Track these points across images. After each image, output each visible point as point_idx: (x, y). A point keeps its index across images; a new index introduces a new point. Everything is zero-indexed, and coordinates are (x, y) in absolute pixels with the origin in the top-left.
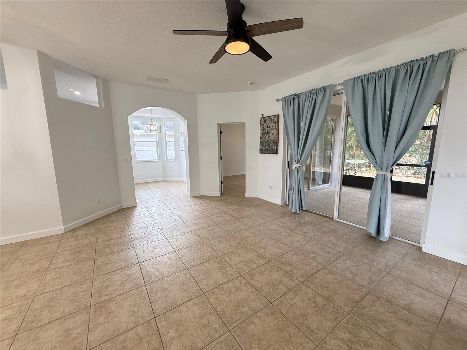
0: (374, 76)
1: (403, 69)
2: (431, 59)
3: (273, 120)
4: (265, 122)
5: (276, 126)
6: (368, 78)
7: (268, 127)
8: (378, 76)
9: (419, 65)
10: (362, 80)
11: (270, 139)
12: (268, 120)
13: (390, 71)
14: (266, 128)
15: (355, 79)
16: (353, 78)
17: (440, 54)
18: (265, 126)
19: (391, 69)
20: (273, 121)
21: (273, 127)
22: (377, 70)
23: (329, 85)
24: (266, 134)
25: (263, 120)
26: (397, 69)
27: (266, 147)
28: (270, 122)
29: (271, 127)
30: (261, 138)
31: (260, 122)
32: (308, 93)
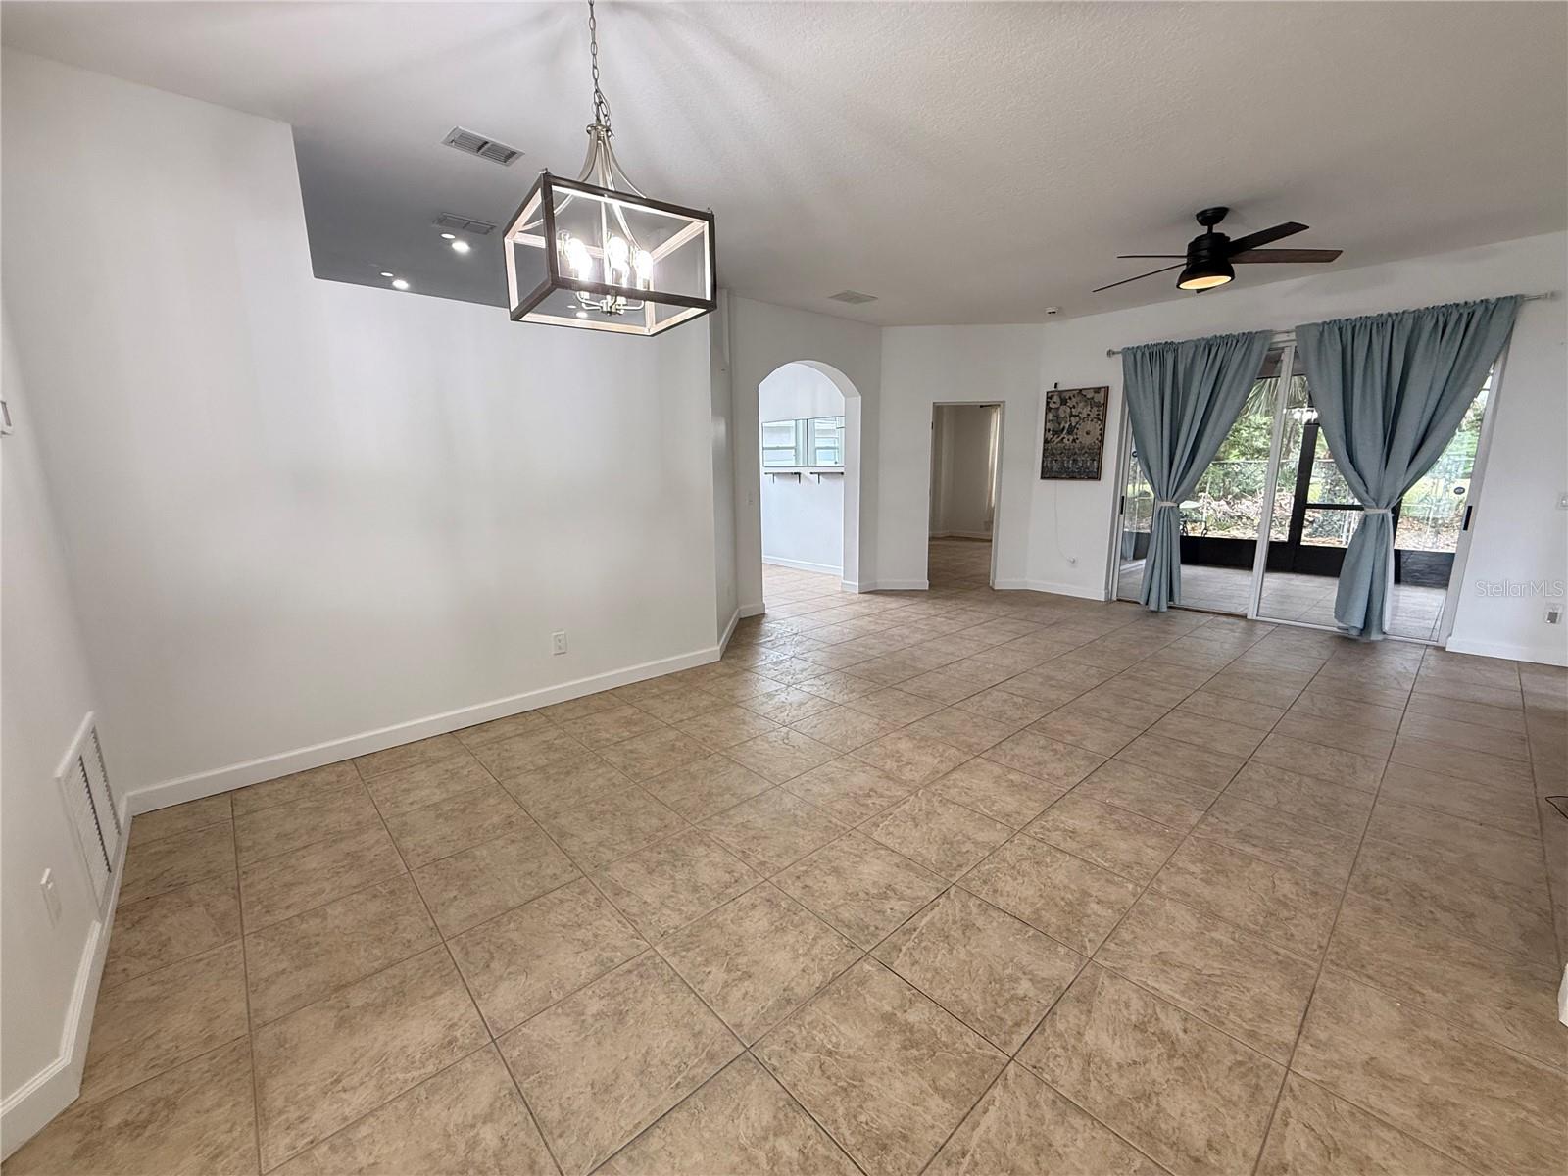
0: (1369, 323)
1: (1429, 317)
2: (1482, 308)
3: (1092, 398)
4: (1064, 402)
5: (1098, 414)
6: (1356, 326)
7: (1071, 415)
8: (1378, 325)
9: (1461, 314)
10: (1340, 329)
11: (1077, 445)
12: (1073, 399)
13: (1402, 319)
14: (1065, 417)
15: (1326, 327)
16: (1320, 322)
17: (1499, 299)
18: (1064, 411)
19: (1406, 315)
20: (1091, 402)
21: (1088, 415)
22: (1373, 313)
23: (1261, 332)
24: (1065, 431)
25: (1056, 398)
26: (1418, 316)
27: (1063, 463)
28: (1081, 405)
29: (1083, 416)
30: (1046, 441)
31: (1048, 403)
32: (1204, 343)
